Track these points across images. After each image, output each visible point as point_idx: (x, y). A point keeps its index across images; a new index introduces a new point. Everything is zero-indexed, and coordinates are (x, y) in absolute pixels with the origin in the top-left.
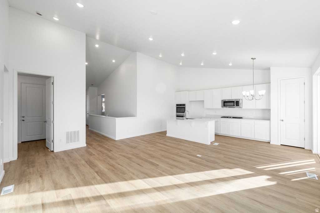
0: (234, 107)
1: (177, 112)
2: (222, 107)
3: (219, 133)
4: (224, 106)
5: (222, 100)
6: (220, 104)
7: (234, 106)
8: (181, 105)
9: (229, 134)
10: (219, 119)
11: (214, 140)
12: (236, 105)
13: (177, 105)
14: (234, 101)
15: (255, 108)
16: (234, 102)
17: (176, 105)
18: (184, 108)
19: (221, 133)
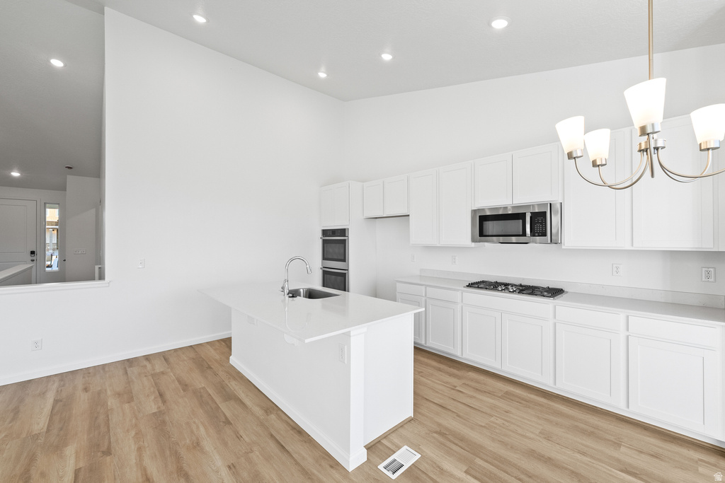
0: (522, 239)
1: (324, 258)
2: (473, 240)
3: (459, 354)
4: (482, 234)
5: (474, 212)
6: (465, 228)
7: (524, 234)
8: (333, 232)
9: (499, 366)
10: (459, 294)
11: (412, 414)
12: (533, 233)
13: (325, 232)
14: (524, 215)
15: (628, 247)
16: (521, 216)
17: (320, 234)
18: (344, 242)
19: (464, 356)
